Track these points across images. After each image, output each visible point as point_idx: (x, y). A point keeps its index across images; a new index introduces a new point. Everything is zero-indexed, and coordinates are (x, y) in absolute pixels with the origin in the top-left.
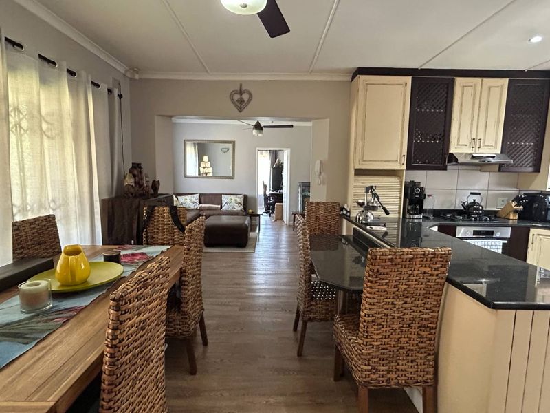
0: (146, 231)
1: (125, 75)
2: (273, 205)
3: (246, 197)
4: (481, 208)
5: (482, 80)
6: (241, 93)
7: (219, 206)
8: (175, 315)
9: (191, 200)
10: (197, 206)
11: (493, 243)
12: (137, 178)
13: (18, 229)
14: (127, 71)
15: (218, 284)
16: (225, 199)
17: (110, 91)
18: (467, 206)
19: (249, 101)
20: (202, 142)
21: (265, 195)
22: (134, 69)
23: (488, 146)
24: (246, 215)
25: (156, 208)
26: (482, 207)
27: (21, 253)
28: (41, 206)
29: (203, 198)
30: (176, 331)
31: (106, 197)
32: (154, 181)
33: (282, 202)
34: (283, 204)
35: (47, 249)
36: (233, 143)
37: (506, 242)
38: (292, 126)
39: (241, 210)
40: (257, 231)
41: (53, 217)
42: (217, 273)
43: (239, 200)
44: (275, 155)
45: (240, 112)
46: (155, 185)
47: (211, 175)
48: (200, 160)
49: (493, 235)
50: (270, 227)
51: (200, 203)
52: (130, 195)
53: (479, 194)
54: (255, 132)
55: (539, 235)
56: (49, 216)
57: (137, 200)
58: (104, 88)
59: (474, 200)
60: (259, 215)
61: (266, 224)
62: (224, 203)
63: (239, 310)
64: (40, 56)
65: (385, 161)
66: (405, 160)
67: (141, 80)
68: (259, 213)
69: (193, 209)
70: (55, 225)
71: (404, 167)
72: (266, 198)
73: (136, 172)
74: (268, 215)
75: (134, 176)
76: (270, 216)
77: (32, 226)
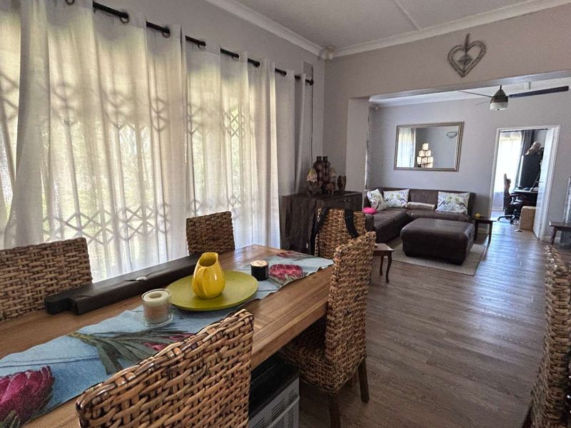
0: (318, 237)
1: (319, 58)
2: (519, 207)
3: (473, 197)
6: (467, 47)
7: (433, 206)
8: (318, 359)
9: (398, 196)
10: (405, 204)
12: (320, 174)
13: (194, 225)
14: (322, 51)
15: (407, 312)
16: (442, 197)
17: (298, 78)
19: (479, 58)
20: (422, 127)
21: (506, 193)
22: (328, 48)
24: (470, 221)
25: (331, 210)
27: (195, 248)
28: (219, 203)
29: (413, 195)
30: (318, 380)
31: (287, 193)
32: (340, 177)
33: (535, 205)
34: (537, 208)
35: (220, 246)
36: (461, 125)
38: (566, 89)
39: (464, 213)
40: (486, 244)
41: (229, 214)
42: (411, 296)
43: (461, 200)
44: (531, 137)
45: (462, 76)
46: (342, 181)
47: (431, 166)
48: (419, 148)
50: (510, 239)
51: (409, 200)
52: (308, 194)
54: (493, 106)
56: (225, 213)
57: (314, 200)
58: (291, 75)
60: (491, 223)
61: (503, 235)
62: (440, 202)
63: (427, 363)
64: (223, 51)
67: (336, 59)
68: (492, 219)
69: (399, 207)
70: (229, 222)
72: (508, 198)
73: (320, 167)
74: (509, 221)
75: (318, 171)
76: (512, 222)
77: (208, 222)
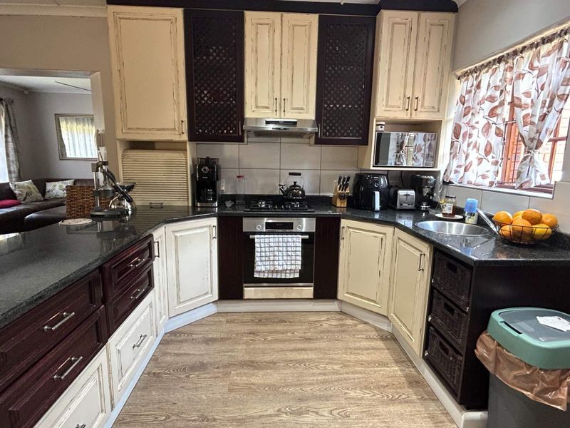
4: (300, 192)
5: (282, 16)
9: (61, 187)
11: (290, 240)
18: (286, 191)
23: (297, 109)
26: (303, 192)
37: (307, 237)
49: (291, 228)
53: (300, 174)
55: (349, 227)
59: (295, 183)
65: (158, 130)
66: (185, 127)
71: (185, 137)
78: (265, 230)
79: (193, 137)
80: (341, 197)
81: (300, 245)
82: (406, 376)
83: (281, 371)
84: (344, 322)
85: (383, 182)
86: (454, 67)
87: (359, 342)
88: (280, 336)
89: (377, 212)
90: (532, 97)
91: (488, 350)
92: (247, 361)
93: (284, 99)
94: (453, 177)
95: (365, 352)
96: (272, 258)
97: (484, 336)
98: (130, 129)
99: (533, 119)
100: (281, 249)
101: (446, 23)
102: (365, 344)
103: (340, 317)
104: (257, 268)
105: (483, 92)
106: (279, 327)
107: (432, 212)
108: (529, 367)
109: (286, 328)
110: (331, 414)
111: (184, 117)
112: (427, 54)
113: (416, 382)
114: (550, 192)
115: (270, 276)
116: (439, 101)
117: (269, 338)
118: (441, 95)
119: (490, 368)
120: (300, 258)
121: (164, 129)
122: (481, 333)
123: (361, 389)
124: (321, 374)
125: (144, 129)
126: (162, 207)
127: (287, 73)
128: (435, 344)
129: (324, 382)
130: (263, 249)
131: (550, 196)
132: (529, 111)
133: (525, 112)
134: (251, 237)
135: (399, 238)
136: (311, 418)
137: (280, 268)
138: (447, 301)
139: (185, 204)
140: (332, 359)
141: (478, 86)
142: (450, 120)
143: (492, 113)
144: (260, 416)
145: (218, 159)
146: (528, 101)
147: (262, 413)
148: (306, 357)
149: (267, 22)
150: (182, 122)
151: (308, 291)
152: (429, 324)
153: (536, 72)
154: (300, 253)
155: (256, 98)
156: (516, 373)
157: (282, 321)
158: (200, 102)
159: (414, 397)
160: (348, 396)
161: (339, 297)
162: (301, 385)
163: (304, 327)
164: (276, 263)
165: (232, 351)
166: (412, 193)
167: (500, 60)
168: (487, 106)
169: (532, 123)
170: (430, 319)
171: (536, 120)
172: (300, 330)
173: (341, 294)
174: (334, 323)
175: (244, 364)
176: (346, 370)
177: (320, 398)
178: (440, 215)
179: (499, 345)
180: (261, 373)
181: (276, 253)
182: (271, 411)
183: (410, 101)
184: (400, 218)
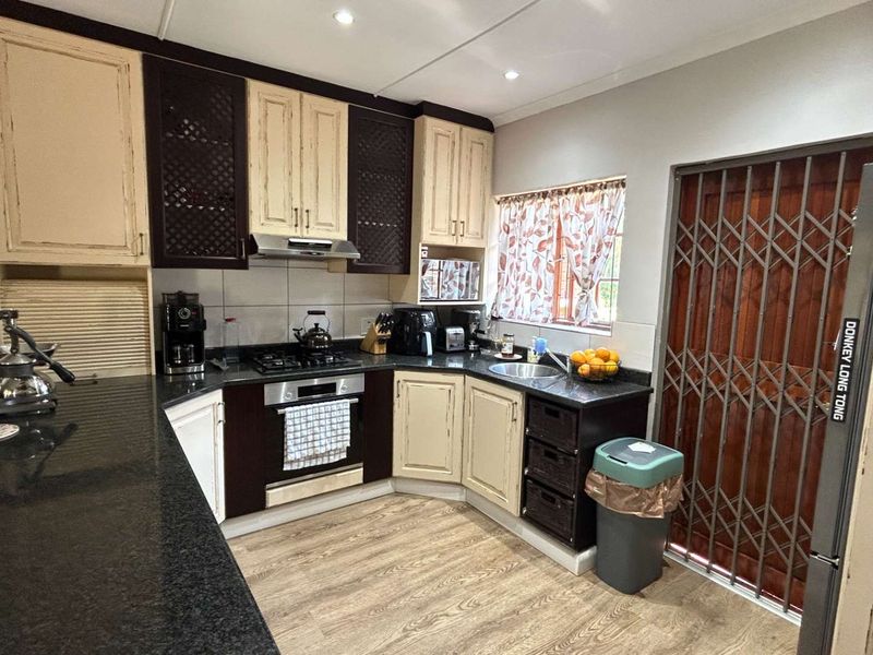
4: (326, 338)
5: (301, 97)
11: (335, 408)
18: (304, 337)
23: (324, 224)
26: (329, 337)
37: (356, 400)
49: (335, 391)
53: (323, 313)
55: (406, 381)
59: (317, 325)
71: (146, 261)
78: (297, 399)
79: (160, 259)
80: (381, 341)
81: (348, 412)
82: (506, 543)
83: (375, 586)
84: (406, 505)
85: (428, 318)
86: (494, 191)
87: (438, 522)
88: (341, 546)
89: (430, 357)
90: (582, 239)
91: (599, 486)
92: (320, 591)
93: (307, 211)
94: (502, 312)
95: (453, 532)
96: (310, 438)
97: (592, 474)
98: (24, 243)
99: (584, 261)
100: (323, 422)
101: (485, 141)
102: (446, 523)
103: (398, 499)
104: (290, 457)
105: (529, 224)
106: (332, 535)
107: (486, 352)
108: (637, 489)
109: (341, 533)
110: (461, 609)
111: (144, 226)
112: (470, 174)
113: (518, 546)
114: (609, 330)
115: (307, 465)
116: (482, 226)
117: (329, 552)
118: (483, 219)
119: (601, 502)
120: (348, 431)
121: (103, 247)
122: (587, 472)
123: (474, 573)
124: (421, 572)
125: (63, 245)
126: (95, 382)
127: (309, 174)
128: (534, 497)
129: (432, 579)
130: (298, 427)
131: (608, 333)
132: (580, 252)
133: (576, 253)
134: (280, 411)
135: (474, 388)
136: (444, 623)
137: (323, 450)
138: (547, 448)
139: (144, 372)
140: (422, 552)
141: (523, 217)
142: (493, 247)
143: (540, 247)
144: (388, 646)
145: (197, 295)
146: (578, 242)
147: (388, 642)
148: (391, 559)
149: (280, 100)
150: (141, 235)
151: (356, 474)
152: (525, 478)
153: (582, 217)
154: (348, 424)
155: (266, 205)
156: (626, 499)
157: (331, 525)
158: (173, 204)
159: (524, 561)
160: (465, 584)
161: (395, 473)
162: (407, 593)
163: (364, 524)
164: (317, 444)
165: (289, 585)
166: (461, 330)
167: (545, 195)
168: (536, 240)
169: (584, 264)
170: (526, 471)
171: (588, 261)
172: (361, 530)
173: (398, 468)
174: (397, 508)
175: (318, 597)
176: (445, 558)
177: (438, 599)
178: (499, 356)
179: (608, 478)
180: (351, 597)
181: (317, 429)
182: (396, 636)
183: (456, 225)
184: (452, 361)
